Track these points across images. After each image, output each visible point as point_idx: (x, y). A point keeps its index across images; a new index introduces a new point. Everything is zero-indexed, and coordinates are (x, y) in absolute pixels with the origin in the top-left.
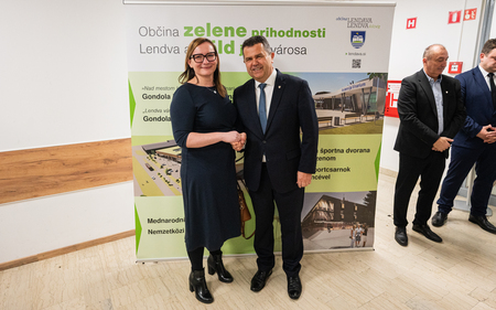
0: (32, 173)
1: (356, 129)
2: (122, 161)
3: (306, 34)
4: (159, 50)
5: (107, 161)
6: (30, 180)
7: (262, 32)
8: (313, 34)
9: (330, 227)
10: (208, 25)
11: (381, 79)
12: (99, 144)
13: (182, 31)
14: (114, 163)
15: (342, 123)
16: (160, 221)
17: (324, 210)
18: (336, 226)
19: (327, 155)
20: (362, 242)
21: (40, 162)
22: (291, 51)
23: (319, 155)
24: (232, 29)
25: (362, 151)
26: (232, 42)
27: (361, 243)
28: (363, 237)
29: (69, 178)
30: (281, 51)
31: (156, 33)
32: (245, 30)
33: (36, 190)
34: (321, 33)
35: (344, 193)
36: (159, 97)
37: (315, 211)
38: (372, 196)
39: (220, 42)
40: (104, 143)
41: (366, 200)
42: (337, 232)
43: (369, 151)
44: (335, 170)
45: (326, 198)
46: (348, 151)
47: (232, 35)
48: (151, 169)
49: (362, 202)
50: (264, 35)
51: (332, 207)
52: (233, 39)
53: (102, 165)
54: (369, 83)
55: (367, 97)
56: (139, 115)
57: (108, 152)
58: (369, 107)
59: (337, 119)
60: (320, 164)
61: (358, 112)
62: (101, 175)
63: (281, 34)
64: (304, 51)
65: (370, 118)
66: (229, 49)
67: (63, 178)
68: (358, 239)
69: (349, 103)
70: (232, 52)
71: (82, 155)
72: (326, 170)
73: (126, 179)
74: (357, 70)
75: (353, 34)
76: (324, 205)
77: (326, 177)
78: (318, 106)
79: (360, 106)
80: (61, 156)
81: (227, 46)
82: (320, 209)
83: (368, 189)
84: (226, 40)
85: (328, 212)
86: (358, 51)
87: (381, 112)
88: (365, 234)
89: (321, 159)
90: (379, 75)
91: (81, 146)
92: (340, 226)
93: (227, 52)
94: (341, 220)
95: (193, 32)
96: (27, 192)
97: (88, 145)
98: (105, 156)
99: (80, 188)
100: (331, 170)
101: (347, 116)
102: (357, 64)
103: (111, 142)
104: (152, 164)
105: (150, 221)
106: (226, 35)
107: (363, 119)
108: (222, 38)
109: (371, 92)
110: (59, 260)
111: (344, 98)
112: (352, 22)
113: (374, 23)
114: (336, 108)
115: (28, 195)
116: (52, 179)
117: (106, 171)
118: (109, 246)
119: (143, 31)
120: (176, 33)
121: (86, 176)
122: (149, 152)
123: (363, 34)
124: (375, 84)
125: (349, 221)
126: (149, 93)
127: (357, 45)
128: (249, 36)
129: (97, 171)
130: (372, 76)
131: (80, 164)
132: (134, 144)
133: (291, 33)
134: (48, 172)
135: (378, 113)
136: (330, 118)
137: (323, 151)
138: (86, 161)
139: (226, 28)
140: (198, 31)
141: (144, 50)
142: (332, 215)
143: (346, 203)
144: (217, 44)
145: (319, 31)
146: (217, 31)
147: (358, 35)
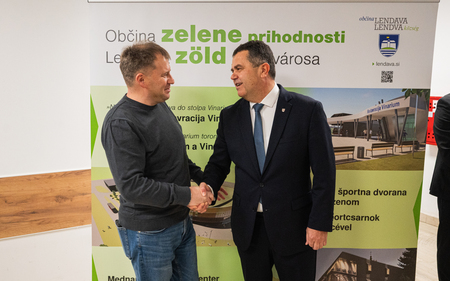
1: (386, 163)
2: (78, 199)
3: (319, 38)
5: (60, 198)
7: (261, 36)
8: (329, 39)
10: (193, 27)
11: (421, 96)
12: (50, 176)
13: (159, 36)
14: (68, 202)
15: (368, 154)
17: (344, 273)
19: (347, 197)
22: (299, 60)
23: (338, 197)
24: (222, 32)
25: (395, 193)
26: (223, 49)
29: (11, 219)
30: (286, 60)
31: (127, 38)
32: (239, 34)
34: (338, 37)
35: (371, 251)
37: (332, 274)
38: (410, 256)
39: (207, 49)
40: (57, 175)
41: (402, 260)
43: (405, 193)
44: (359, 218)
45: (347, 256)
46: (377, 192)
47: (223, 40)
48: (115, 211)
49: (396, 263)
50: (264, 40)
51: (354, 268)
52: (223, 44)
53: (53, 204)
54: (405, 103)
55: (401, 121)
57: (61, 187)
58: (405, 134)
59: (361, 150)
60: (338, 210)
61: (390, 141)
62: (51, 216)
63: (287, 38)
64: (317, 61)
65: (406, 149)
66: (219, 58)
69: (378, 128)
70: (223, 61)
71: (29, 190)
72: (346, 217)
73: (82, 223)
74: (387, 85)
75: (383, 38)
76: (343, 265)
77: (347, 228)
78: (336, 132)
79: (392, 132)
81: (216, 54)
82: (339, 271)
83: (405, 246)
84: (214, 47)
85: (349, 275)
86: (389, 60)
87: (421, 142)
89: (338, 202)
90: (418, 91)
93: (216, 62)
95: (173, 36)
97: (37, 178)
98: (57, 192)
99: (24, 233)
100: (353, 218)
101: (374, 146)
102: (388, 77)
103: (65, 174)
104: (116, 204)
105: (112, 279)
106: (215, 40)
107: (397, 150)
108: (210, 43)
109: (408, 114)
111: (371, 123)
112: (380, 22)
113: (411, 23)
114: (360, 135)
117: (58, 211)
119: (111, 36)
120: (151, 37)
121: (33, 217)
122: (112, 188)
123: (395, 38)
124: (412, 104)
127: (388, 53)
128: (244, 40)
129: (47, 211)
130: (408, 93)
131: (26, 201)
132: (94, 177)
133: (299, 37)
135: (416, 143)
136: (351, 149)
137: (343, 193)
138: (33, 198)
139: (216, 32)
140: (181, 35)
141: (111, 59)
142: (354, 280)
143: (374, 264)
144: (203, 52)
145: (337, 34)
146: (204, 35)
147: (389, 40)
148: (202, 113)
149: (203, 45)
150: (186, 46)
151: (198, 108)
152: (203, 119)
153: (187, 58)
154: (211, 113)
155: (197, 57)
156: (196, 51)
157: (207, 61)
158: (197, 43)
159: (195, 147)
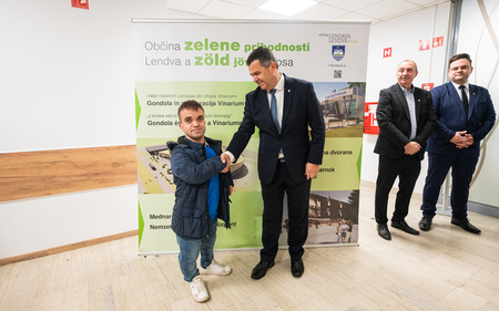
0: (46, 173)
1: (339, 133)
2: (129, 165)
3: (292, 48)
4: (163, 63)
5: (115, 164)
6: (43, 179)
7: (254, 46)
8: (299, 48)
9: (317, 223)
10: (206, 40)
11: (359, 87)
12: (108, 149)
13: (183, 46)
14: (122, 167)
15: (327, 127)
16: (161, 217)
17: (312, 208)
18: (323, 222)
20: (347, 237)
21: (53, 163)
24: (227, 43)
25: (344, 153)
26: (228, 55)
27: (347, 239)
28: (348, 234)
29: (79, 178)
31: (160, 47)
32: (238, 45)
33: (49, 188)
34: (306, 47)
35: (329, 192)
36: (162, 103)
38: (355, 195)
39: (217, 55)
40: (113, 148)
41: (350, 198)
42: (323, 228)
43: (351, 153)
45: (317, 197)
46: (333, 152)
47: (227, 49)
48: (154, 169)
49: (346, 200)
51: (319, 204)
52: (228, 52)
53: (110, 168)
54: (350, 92)
55: (348, 104)
56: (144, 119)
57: (116, 157)
58: (350, 113)
61: (340, 117)
62: (109, 177)
64: (291, 63)
65: (351, 123)
66: (225, 61)
67: (74, 178)
68: (344, 235)
69: (334, 108)
70: (227, 64)
71: (93, 158)
73: (132, 182)
74: (338, 80)
75: (334, 48)
76: (311, 202)
79: (342, 112)
80: (72, 158)
81: (223, 59)
84: (222, 54)
85: (315, 209)
86: (339, 63)
87: (361, 118)
88: (350, 230)
90: (358, 84)
91: (92, 150)
92: (327, 222)
93: (223, 64)
94: (327, 217)
95: (192, 46)
96: (41, 190)
97: (98, 150)
98: (114, 160)
99: (89, 188)
101: (330, 121)
102: (338, 74)
103: (119, 147)
104: (155, 164)
105: (152, 217)
106: (222, 49)
107: (345, 123)
108: (216, 52)
109: (352, 100)
110: (68, 254)
111: (328, 105)
112: (333, 37)
113: (353, 38)
115: (42, 193)
116: (64, 180)
117: (115, 174)
118: (114, 243)
119: (149, 46)
120: (178, 47)
121: (96, 178)
122: (152, 153)
123: (342, 48)
124: (355, 93)
125: (335, 218)
126: (153, 100)
127: (338, 58)
129: (107, 173)
130: (352, 85)
131: (90, 166)
133: (279, 47)
134: (60, 172)
135: (358, 119)
138: (96, 164)
139: (222, 43)
140: (198, 46)
141: (149, 62)
142: (319, 212)
143: (332, 201)
144: (214, 57)
145: (304, 45)
146: (214, 46)
147: (339, 49)
148: (214, 100)
149: (214, 53)
150: (202, 53)
151: (211, 96)
152: (215, 104)
153: (203, 61)
154: (220, 100)
155: (210, 61)
156: (209, 57)
157: (217, 64)
158: (210, 51)
159: (209, 124)
